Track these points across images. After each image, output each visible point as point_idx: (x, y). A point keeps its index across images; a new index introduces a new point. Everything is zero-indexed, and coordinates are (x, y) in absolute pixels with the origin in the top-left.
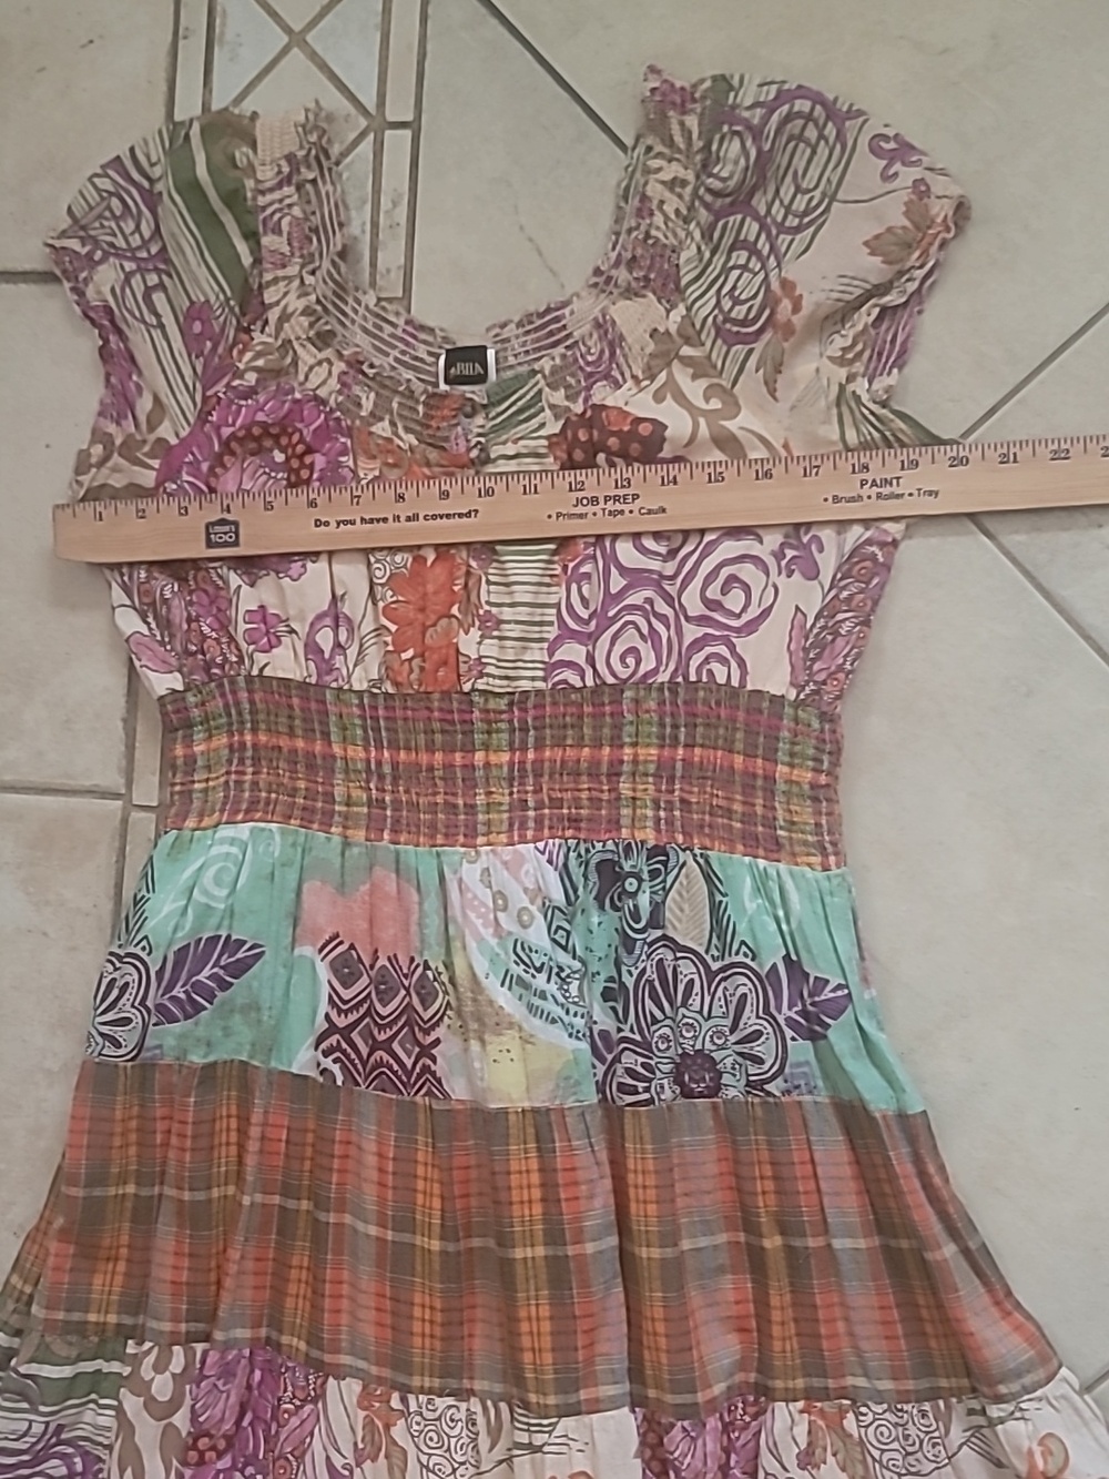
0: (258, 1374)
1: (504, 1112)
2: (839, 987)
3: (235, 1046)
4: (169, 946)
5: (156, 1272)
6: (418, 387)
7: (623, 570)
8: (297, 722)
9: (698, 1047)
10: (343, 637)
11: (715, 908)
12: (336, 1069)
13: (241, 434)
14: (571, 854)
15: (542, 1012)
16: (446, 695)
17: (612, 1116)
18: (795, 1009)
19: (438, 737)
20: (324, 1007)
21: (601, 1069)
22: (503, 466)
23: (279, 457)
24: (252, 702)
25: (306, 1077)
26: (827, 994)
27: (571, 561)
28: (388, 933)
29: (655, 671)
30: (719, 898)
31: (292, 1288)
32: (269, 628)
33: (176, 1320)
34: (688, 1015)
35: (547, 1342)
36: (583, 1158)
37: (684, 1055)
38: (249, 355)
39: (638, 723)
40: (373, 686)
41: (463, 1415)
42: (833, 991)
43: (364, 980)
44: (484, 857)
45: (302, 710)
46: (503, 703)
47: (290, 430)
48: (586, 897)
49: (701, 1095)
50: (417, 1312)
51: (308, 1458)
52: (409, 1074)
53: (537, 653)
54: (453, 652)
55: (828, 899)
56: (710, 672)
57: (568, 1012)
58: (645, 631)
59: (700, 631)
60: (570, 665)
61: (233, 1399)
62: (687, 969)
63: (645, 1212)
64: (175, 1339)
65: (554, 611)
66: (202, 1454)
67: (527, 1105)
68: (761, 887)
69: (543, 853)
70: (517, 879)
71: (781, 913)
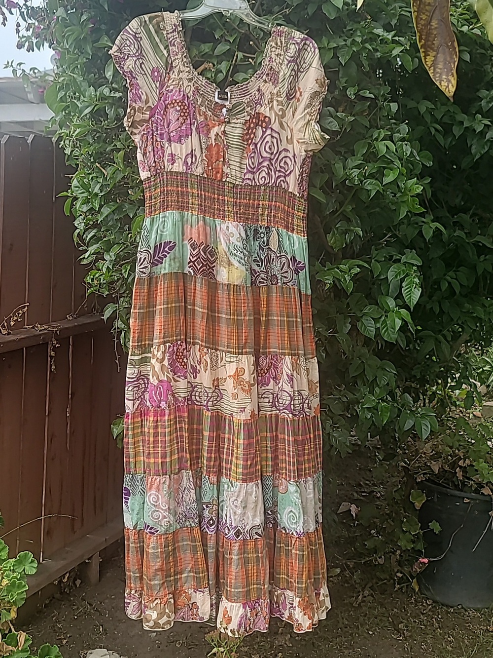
1: (230, 285)
7: (262, 157)
8: (179, 183)
9: (274, 273)
10: (193, 160)
11: (280, 242)
12: (192, 271)
13: (170, 103)
14: (247, 226)
15: (241, 262)
16: (219, 181)
17: (257, 289)
18: (294, 267)
19: (216, 191)
20: (189, 256)
21: (254, 278)
23: (178, 108)
27: (249, 153)
29: (269, 183)
30: (280, 238)
32: (173, 158)
34: (273, 266)
37: (272, 275)
38: (170, 82)
39: (264, 195)
40: (201, 174)
42: (302, 264)
43: (198, 249)
45: (181, 179)
46: (232, 186)
47: (182, 102)
48: (251, 237)
49: (274, 284)
53: (241, 175)
54: (221, 170)
55: (304, 244)
58: (267, 172)
59: (279, 174)
60: (249, 179)
62: (273, 256)
63: (263, 310)
65: (245, 166)
67: (235, 284)
68: (289, 239)
69: (242, 225)
70: (237, 230)
71: (293, 245)
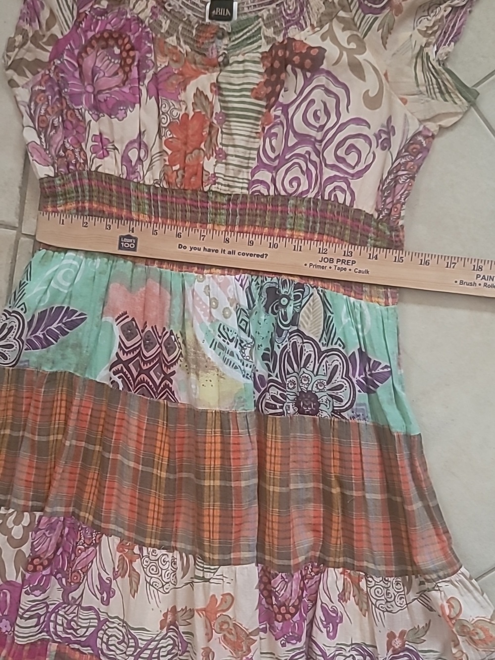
0: (67, 530)
1: (206, 412)
2: (386, 367)
3: (68, 364)
4: (36, 309)
5: (18, 475)
6: (194, 20)
7: (296, 134)
8: (114, 198)
9: (310, 389)
10: (142, 154)
11: (326, 319)
12: (119, 381)
13: (98, 36)
14: (253, 282)
15: (231, 362)
16: (195, 192)
17: (261, 420)
18: (362, 376)
19: (188, 214)
20: (116, 349)
21: (258, 394)
22: (236, 67)
23: (117, 51)
24: (90, 186)
25: (103, 384)
26: (379, 370)
27: (267, 125)
28: (153, 314)
29: (307, 191)
30: (329, 314)
31: (88, 489)
32: (103, 146)
33: (26, 499)
34: (307, 372)
35: (217, 528)
36: (244, 438)
37: (302, 392)
39: (295, 218)
40: (157, 183)
41: (170, 559)
42: (383, 368)
43: (138, 338)
44: (207, 279)
45: (117, 192)
46: (225, 200)
47: (124, 36)
48: (259, 306)
49: (308, 414)
50: (151, 507)
51: (89, 573)
52: (157, 388)
53: (245, 174)
54: (200, 169)
55: (385, 321)
56: (335, 196)
57: (243, 364)
58: (304, 169)
59: (333, 173)
60: (262, 182)
61: (53, 541)
62: (308, 349)
63: (273, 468)
64: (25, 509)
65: (256, 152)
66: (35, 567)
67: (217, 409)
68: (351, 312)
69: (238, 281)
70: (225, 292)
71: (359, 326)
